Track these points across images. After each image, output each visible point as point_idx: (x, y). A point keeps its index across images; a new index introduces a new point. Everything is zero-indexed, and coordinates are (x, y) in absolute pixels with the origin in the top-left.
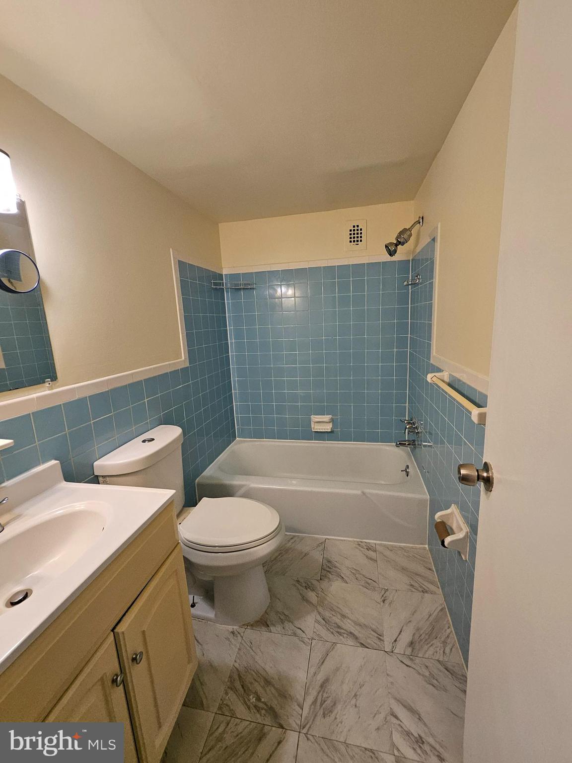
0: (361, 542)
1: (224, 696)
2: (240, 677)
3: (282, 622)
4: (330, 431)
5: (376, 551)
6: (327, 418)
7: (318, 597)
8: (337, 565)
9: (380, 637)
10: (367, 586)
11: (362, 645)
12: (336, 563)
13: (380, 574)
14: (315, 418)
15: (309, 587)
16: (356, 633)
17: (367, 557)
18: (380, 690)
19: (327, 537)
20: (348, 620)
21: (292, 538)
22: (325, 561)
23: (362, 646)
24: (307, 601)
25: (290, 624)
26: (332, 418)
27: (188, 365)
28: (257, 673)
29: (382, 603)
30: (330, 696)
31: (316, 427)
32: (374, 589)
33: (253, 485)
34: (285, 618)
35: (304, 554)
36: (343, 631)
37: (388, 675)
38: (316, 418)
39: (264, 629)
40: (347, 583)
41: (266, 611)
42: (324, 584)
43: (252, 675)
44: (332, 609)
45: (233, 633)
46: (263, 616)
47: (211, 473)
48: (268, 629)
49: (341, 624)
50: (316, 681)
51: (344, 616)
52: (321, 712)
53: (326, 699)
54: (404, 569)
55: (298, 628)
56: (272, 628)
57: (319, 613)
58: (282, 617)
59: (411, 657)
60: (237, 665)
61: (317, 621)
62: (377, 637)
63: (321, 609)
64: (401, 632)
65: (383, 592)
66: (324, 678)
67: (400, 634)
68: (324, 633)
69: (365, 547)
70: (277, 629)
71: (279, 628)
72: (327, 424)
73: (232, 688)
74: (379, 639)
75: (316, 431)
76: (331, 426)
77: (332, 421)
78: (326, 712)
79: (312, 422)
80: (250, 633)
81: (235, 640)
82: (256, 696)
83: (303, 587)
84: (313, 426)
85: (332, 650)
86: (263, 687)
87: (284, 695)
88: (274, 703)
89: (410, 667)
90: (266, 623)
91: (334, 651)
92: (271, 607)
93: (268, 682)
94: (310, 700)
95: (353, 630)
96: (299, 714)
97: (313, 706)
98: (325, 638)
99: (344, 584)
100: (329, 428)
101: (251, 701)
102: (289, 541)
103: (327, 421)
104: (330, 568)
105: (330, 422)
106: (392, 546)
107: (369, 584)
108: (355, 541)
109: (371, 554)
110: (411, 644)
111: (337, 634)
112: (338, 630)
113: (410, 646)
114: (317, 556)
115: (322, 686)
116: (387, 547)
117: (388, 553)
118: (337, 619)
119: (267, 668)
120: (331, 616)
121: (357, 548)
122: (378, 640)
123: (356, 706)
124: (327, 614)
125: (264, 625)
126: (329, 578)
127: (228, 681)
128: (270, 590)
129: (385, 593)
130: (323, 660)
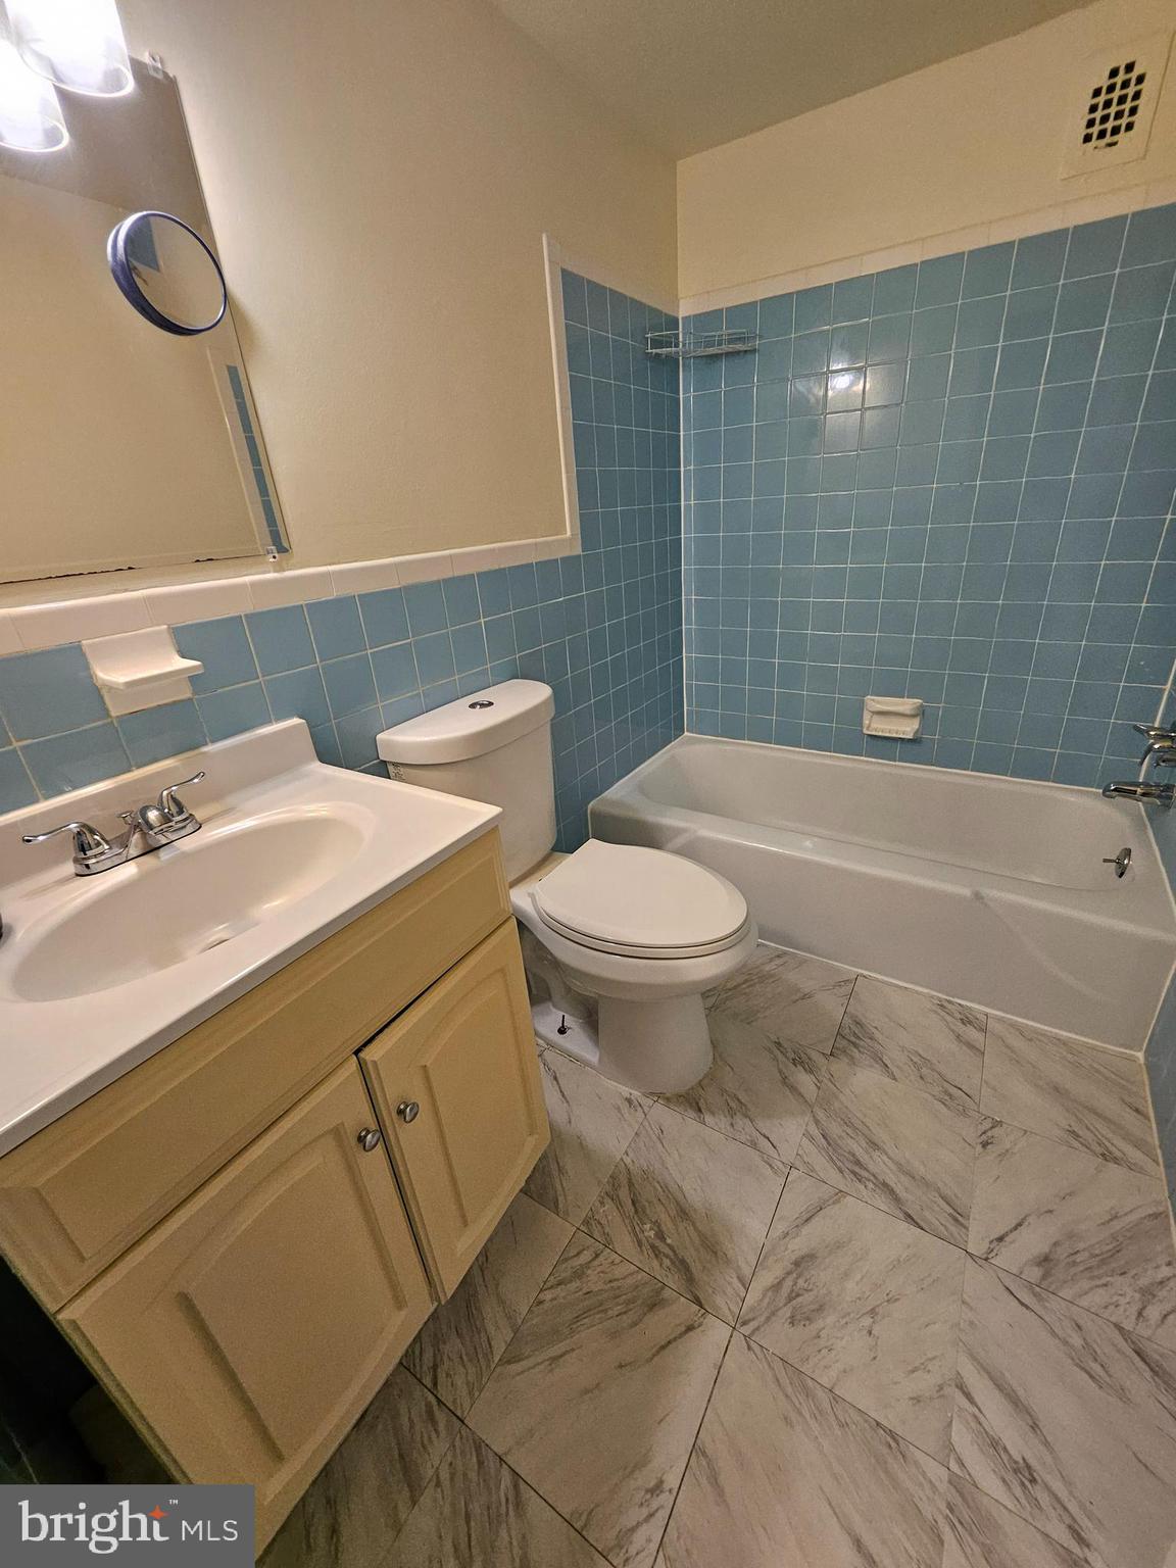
0: (949, 1002)
1: (597, 1204)
2: (631, 1184)
3: (732, 1113)
4: (910, 736)
5: (984, 1030)
6: (908, 704)
7: (819, 1088)
8: (877, 1035)
9: (959, 1217)
10: (946, 1099)
11: (909, 1217)
12: (874, 1030)
13: (986, 1083)
14: (875, 702)
15: (802, 1063)
16: (899, 1189)
17: (958, 1037)
18: (937, 1326)
19: (860, 971)
20: (885, 1158)
21: (778, 956)
22: (847, 1021)
23: (910, 1220)
24: (793, 1089)
25: (747, 1121)
26: (921, 706)
27: (578, 550)
28: (665, 1188)
29: (979, 1148)
30: (811, 1290)
31: (874, 725)
32: (964, 1113)
33: (705, 833)
34: (736, 1108)
35: (799, 995)
36: (864, 1174)
37: (963, 1302)
38: (878, 702)
39: (692, 1114)
40: (895, 1079)
41: (701, 1081)
42: (839, 1067)
43: (655, 1187)
44: (848, 1123)
45: (629, 1101)
46: (692, 1088)
47: (620, 794)
48: (700, 1117)
49: (864, 1158)
50: (786, 1249)
51: (874, 1145)
52: (786, 1312)
53: (800, 1292)
54: (1058, 1091)
55: (765, 1136)
56: (708, 1119)
57: (817, 1122)
58: (733, 1105)
59: (1038, 1289)
60: (628, 1160)
61: (807, 1135)
62: (950, 1214)
63: (822, 1115)
64: (1020, 1225)
65: (987, 1124)
66: (805, 1251)
67: (1016, 1228)
68: (820, 1162)
69: (959, 1016)
70: (717, 1122)
71: (723, 1122)
72: (906, 721)
73: (614, 1197)
74: (956, 1220)
75: (874, 733)
76: (916, 726)
77: (921, 713)
78: (798, 1317)
79: (865, 712)
80: (661, 1113)
81: (630, 1114)
82: (656, 1228)
83: (788, 1059)
84: (866, 722)
85: (834, 1203)
86: (673, 1220)
87: (712, 1247)
88: (690, 1255)
89: (1027, 1307)
90: (697, 1103)
91: (838, 1206)
92: (711, 1077)
93: (683, 1213)
94: (766, 1279)
95: (891, 1180)
96: (739, 1296)
97: (770, 1294)
98: (821, 1174)
99: (887, 1080)
100: (908, 729)
101: (646, 1234)
102: (771, 960)
103: (908, 712)
104: (858, 1038)
105: (914, 716)
106: (1036, 1031)
107: (954, 1098)
108: (932, 997)
109: (972, 1034)
110: (1045, 1260)
111: (852, 1176)
112: (856, 1170)
113: (1039, 1264)
114: (832, 1006)
115: (797, 1264)
116: (1020, 1030)
117: (1017, 1043)
118: (858, 1148)
119: (687, 1188)
120: (844, 1134)
121: (936, 1012)
122: (953, 1222)
123: (870, 1333)
124: (835, 1129)
125: (691, 1106)
126: (852, 1058)
127: (608, 1182)
128: (714, 1045)
129: (992, 1127)
130: (808, 1215)
